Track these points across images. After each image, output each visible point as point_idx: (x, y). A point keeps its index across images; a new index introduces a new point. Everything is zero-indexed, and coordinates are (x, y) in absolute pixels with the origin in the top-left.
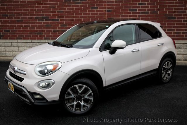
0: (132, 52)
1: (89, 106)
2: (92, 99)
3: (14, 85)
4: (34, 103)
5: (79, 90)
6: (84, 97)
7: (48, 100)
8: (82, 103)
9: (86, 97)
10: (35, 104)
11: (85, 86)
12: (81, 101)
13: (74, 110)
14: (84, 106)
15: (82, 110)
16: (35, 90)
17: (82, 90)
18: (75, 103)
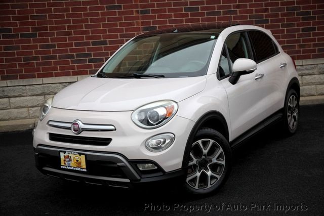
0: (256, 79)
1: (219, 177)
2: (223, 163)
3: (86, 155)
4: (140, 180)
5: (203, 150)
6: (211, 161)
7: (167, 170)
8: (209, 173)
9: (214, 160)
10: (143, 181)
11: (212, 141)
12: (207, 169)
13: (196, 187)
14: (212, 177)
15: (209, 186)
16: (144, 154)
17: (208, 149)
18: (198, 174)
